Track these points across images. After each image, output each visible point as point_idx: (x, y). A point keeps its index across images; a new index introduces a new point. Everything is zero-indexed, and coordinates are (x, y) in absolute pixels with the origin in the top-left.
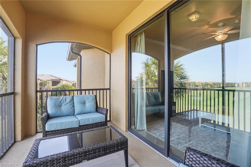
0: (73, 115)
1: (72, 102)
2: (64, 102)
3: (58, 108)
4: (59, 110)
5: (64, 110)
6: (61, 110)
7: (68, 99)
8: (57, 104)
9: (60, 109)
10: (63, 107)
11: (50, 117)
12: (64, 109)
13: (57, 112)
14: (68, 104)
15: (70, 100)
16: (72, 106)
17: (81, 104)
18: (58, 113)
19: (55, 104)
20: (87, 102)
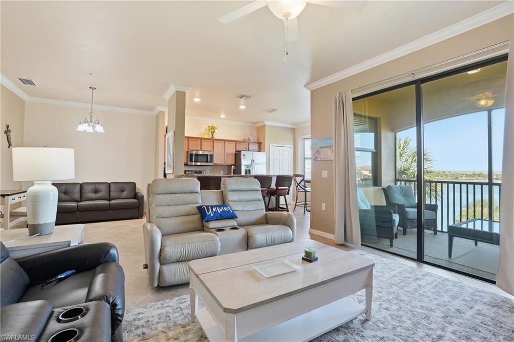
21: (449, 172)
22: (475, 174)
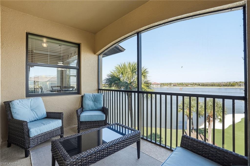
21: (184, 83)
22: (194, 84)
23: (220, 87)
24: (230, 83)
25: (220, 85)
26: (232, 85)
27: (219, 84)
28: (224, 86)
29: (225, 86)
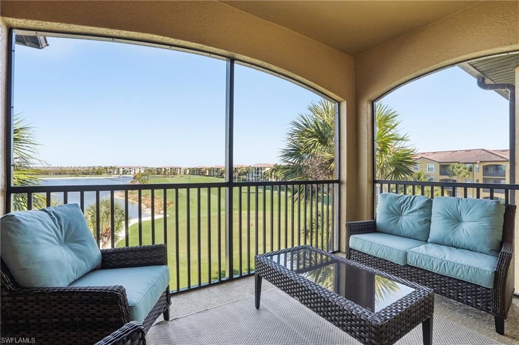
0: (424, 240)
1: (427, 210)
2: (407, 208)
3: (392, 217)
4: (394, 221)
5: (404, 225)
6: (399, 221)
7: (418, 201)
8: (391, 209)
9: (397, 219)
10: (403, 217)
11: (377, 230)
12: (405, 221)
13: (388, 224)
14: (416, 214)
15: (422, 206)
16: (423, 219)
17: (446, 221)
18: (392, 227)
19: (388, 208)
20: (464, 217)
23: (76, 176)
24: (94, 169)
25: (77, 172)
26: (97, 172)
27: (74, 171)
28: (83, 173)
29: (86, 174)
